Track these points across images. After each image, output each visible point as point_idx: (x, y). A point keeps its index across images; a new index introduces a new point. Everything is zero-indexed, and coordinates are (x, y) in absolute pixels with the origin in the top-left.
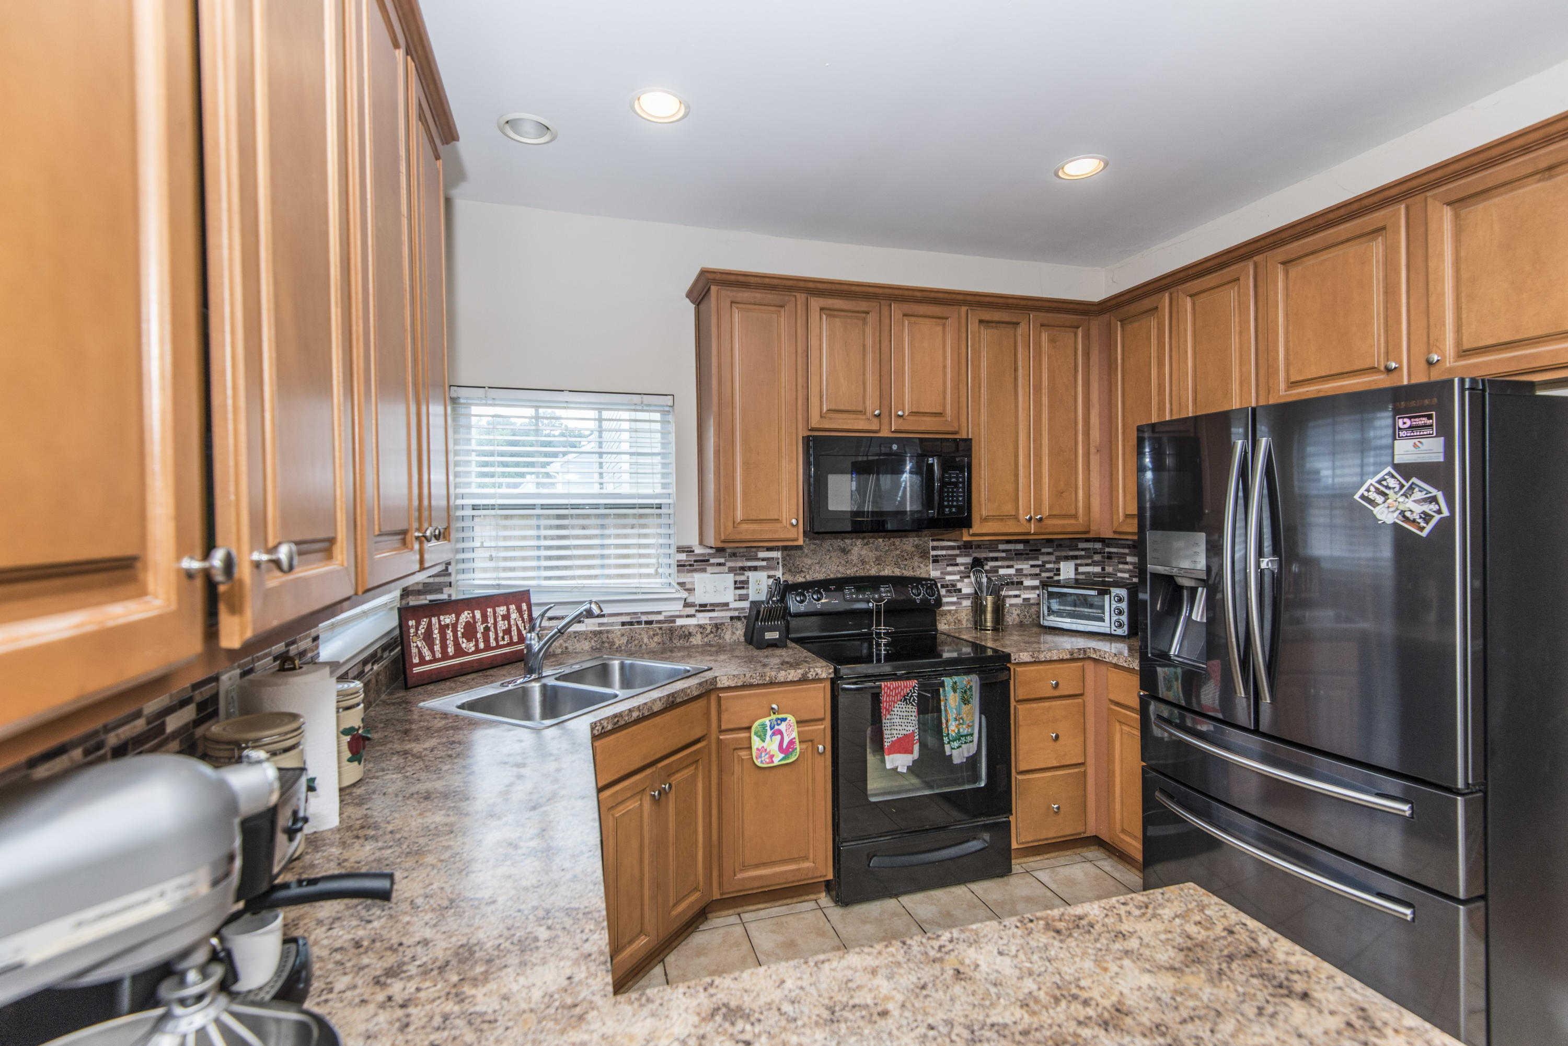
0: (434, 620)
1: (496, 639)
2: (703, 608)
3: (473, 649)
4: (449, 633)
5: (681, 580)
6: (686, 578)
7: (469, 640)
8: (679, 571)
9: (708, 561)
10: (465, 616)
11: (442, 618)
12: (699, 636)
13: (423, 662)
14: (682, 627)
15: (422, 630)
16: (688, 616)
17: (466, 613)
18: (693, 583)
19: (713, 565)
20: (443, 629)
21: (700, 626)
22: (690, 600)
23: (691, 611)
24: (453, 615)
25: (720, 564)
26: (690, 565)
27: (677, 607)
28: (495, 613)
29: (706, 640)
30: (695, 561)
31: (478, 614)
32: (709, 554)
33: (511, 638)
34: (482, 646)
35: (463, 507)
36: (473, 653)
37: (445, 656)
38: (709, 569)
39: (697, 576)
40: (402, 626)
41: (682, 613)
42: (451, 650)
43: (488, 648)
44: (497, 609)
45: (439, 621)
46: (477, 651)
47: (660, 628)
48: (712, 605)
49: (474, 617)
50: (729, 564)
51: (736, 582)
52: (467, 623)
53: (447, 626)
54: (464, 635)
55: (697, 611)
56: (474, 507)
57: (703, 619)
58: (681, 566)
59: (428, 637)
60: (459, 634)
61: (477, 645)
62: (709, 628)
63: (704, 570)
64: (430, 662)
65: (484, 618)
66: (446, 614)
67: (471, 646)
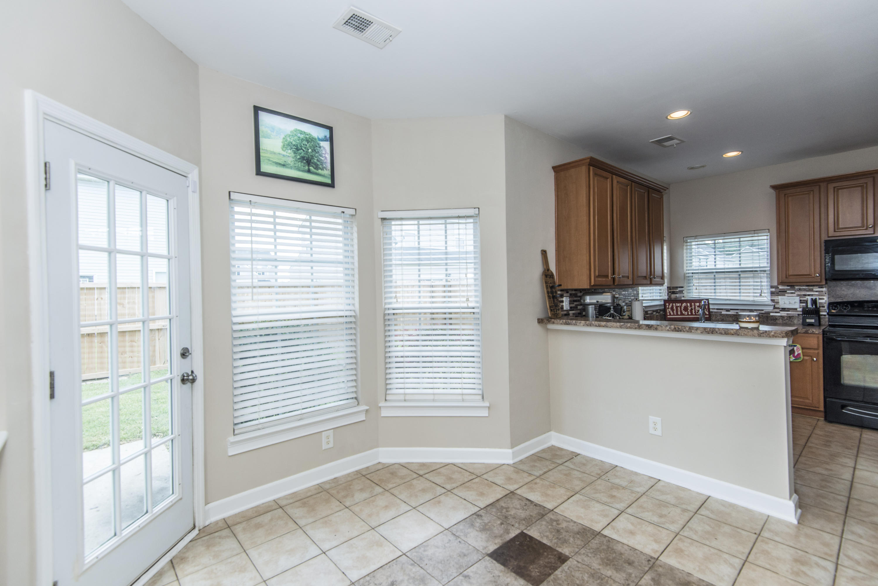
0: (674, 304)
1: (695, 312)
2: (784, 309)
4: (679, 308)
5: (772, 299)
6: (775, 298)
7: (685, 311)
8: (771, 295)
9: (786, 291)
10: (684, 304)
12: (781, 320)
13: (670, 315)
14: (772, 316)
15: (670, 307)
16: (776, 312)
18: (778, 300)
19: (789, 293)
20: (677, 307)
21: (781, 316)
22: (777, 306)
23: (778, 310)
24: (680, 304)
25: (792, 293)
26: (777, 293)
27: (771, 308)
28: (695, 305)
29: (784, 322)
30: (780, 292)
31: (689, 305)
32: (787, 289)
34: (690, 313)
35: (689, 273)
37: (677, 315)
38: (786, 295)
39: (780, 297)
40: (665, 305)
41: (773, 311)
42: (679, 313)
43: (692, 314)
44: (696, 304)
45: (676, 305)
46: (688, 315)
47: (762, 316)
48: (788, 309)
49: (687, 305)
50: (796, 293)
51: (800, 300)
52: (685, 307)
53: (678, 306)
54: (683, 310)
55: (780, 311)
56: (692, 273)
57: (784, 314)
58: (772, 293)
59: (672, 309)
61: (688, 313)
62: (786, 318)
63: (784, 295)
64: (673, 315)
65: (691, 306)
66: (678, 303)
67: (686, 313)
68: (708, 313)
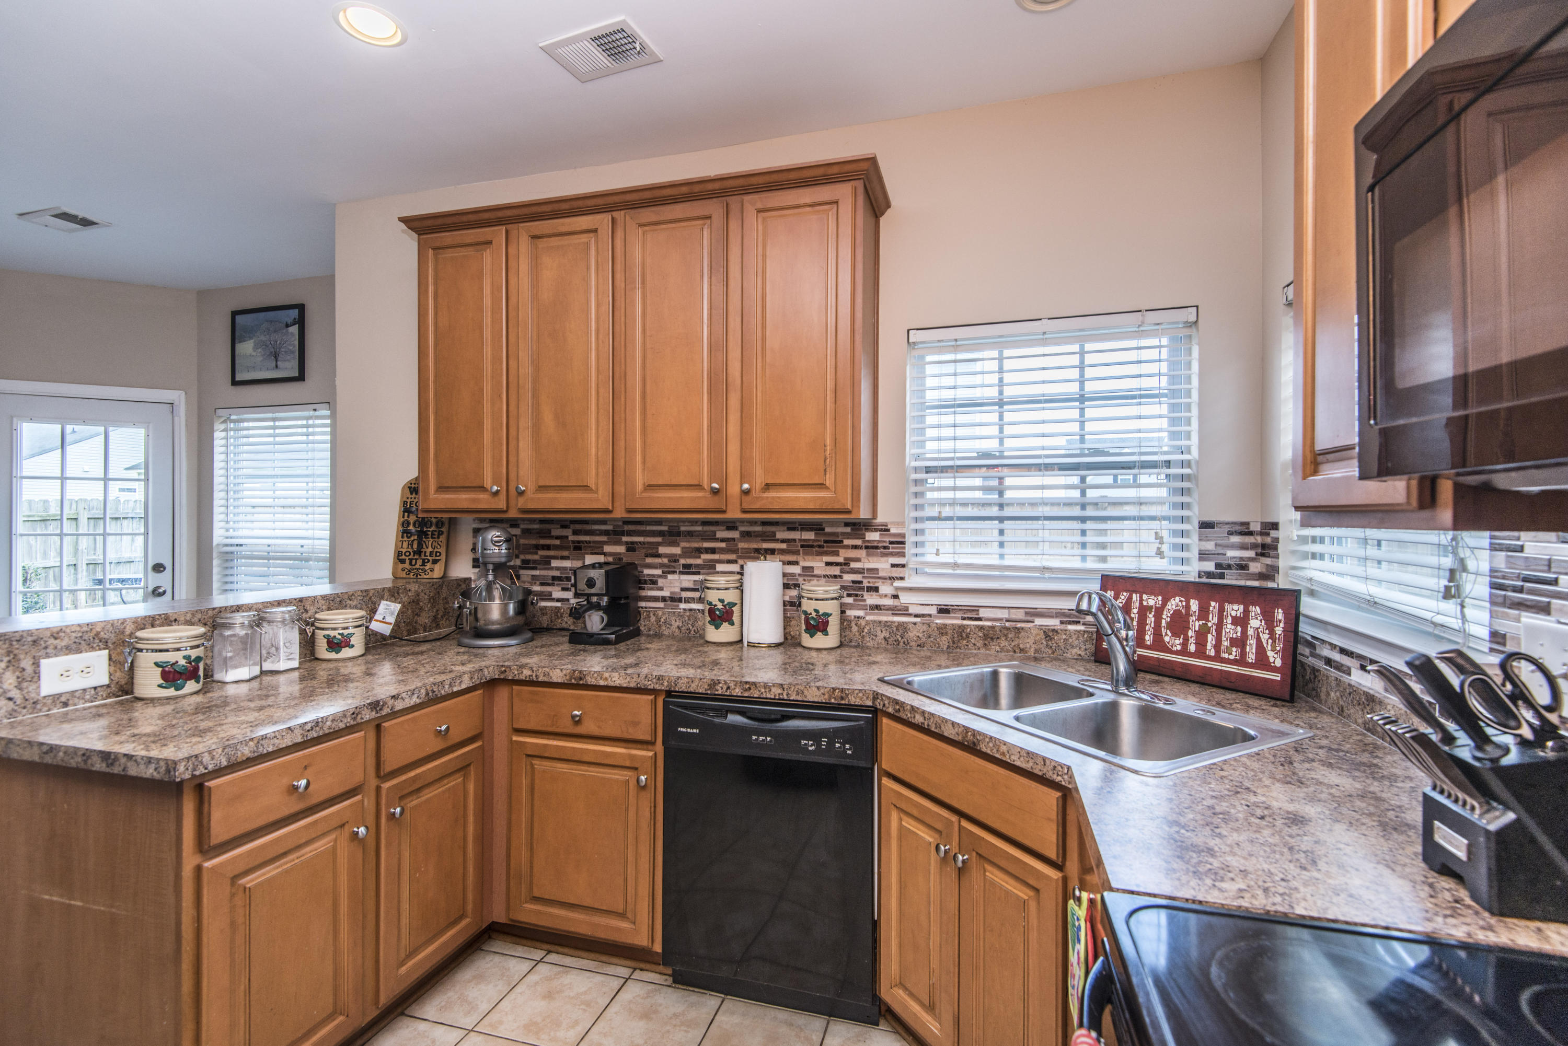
0: (1135, 597)
1: (1217, 646)
3: (1179, 648)
4: (1151, 618)
7: (1175, 634)
10: (1175, 603)
11: (1145, 597)
17: (1177, 599)
20: (1143, 610)
24: (1160, 598)
28: (1221, 610)
31: (1194, 605)
33: (1243, 654)
34: (1192, 648)
36: (1177, 653)
42: (1149, 638)
43: (1201, 653)
44: (1227, 606)
45: (1141, 600)
46: (1184, 652)
49: (1188, 607)
52: (1176, 614)
53: (1149, 608)
54: (1170, 626)
60: (1163, 623)
61: (1185, 644)
65: (1204, 613)
66: (1152, 593)
67: (1177, 644)
68: (1278, 663)
